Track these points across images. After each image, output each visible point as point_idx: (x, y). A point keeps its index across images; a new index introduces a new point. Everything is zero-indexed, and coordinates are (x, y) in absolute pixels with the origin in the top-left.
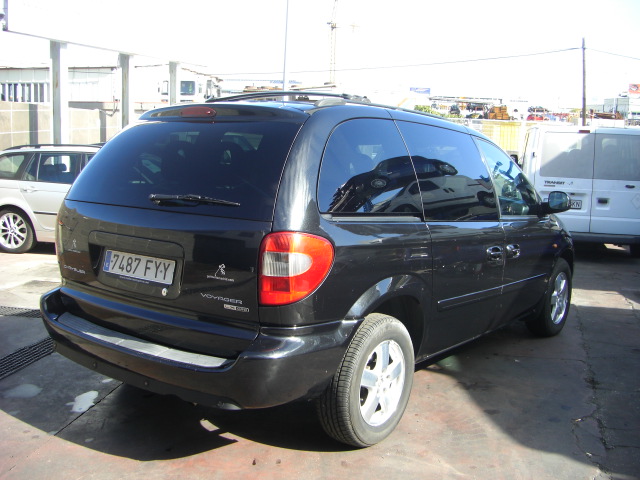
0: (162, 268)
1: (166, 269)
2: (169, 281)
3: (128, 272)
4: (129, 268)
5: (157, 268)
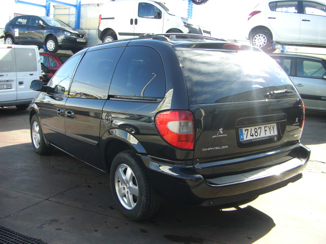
0: (271, 128)
1: (273, 128)
2: (276, 133)
3: (256, 136)
4: (256, 134)
5: (270, 129)
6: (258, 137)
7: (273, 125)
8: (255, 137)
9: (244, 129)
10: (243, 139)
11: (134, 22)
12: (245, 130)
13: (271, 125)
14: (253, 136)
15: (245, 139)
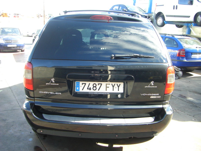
0: (116, 86)
1: (118, 87)
6: (97, 91)
7: (119, 83)
8: (92, 91)
9: (81, 83)
10: (79, 90)
11: (175, 7)
12: (83, 84)
13: (116, 83)
14: (90, 89)
15: (81, 90)
